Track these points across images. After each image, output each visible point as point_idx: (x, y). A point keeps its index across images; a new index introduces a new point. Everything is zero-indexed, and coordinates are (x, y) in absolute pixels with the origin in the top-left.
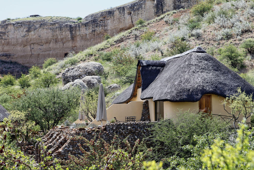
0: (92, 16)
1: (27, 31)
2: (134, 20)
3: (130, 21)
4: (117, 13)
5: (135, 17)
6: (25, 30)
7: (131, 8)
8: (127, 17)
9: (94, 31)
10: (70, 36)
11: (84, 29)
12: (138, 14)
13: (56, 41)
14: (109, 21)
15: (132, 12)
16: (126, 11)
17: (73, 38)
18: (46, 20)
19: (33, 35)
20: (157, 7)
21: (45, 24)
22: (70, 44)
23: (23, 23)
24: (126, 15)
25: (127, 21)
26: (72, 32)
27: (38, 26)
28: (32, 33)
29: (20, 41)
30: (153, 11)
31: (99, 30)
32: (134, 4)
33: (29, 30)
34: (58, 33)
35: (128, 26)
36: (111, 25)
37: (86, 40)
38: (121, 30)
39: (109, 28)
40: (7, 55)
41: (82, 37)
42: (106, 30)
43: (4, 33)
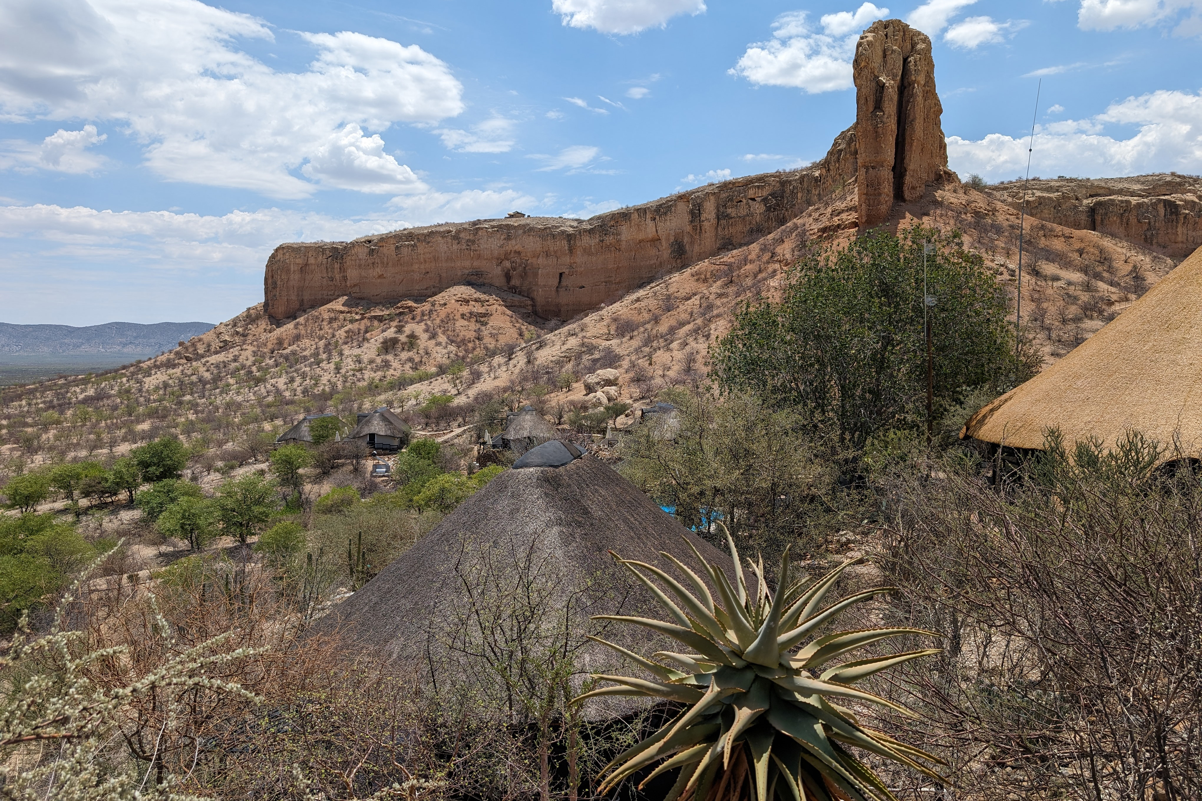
0: (599, 218)
1: (505, 239)
2: (659, 229)
3: (654, 229)
4: (635, 216)
5: (661, 225)
7: (655, 211)
8: (651, 224)
9: (602, 241)
10: (567, 248)
11: (588, 238)
12: (666, 220)
13: (547, 254)
14: (624, 228)
15: (657, 217)
16: (649, 216)
17: (571, 250)
18: (533, 223)
19: (514, 245)
20: (692, 212)
21: (531, 229)
22: (567, 260)
23: (500, 227)
24: (649, 221)
25: (650, 229)
26: (569, 241)
27: (520, 232)
28: (513, 242)
29: (496, 253)
30: (687, 218)
31: (610, 239)
32: (661, 205)
33: (509, 238)
34: (550, 242)
35: (650, 236)
36: (627, 233)
37: (590, 254)
38: (640, 242)
39: (623, 237)
40: (478, 274)
41: (584, 250)
42: (619, 241)
43: (473, 242)
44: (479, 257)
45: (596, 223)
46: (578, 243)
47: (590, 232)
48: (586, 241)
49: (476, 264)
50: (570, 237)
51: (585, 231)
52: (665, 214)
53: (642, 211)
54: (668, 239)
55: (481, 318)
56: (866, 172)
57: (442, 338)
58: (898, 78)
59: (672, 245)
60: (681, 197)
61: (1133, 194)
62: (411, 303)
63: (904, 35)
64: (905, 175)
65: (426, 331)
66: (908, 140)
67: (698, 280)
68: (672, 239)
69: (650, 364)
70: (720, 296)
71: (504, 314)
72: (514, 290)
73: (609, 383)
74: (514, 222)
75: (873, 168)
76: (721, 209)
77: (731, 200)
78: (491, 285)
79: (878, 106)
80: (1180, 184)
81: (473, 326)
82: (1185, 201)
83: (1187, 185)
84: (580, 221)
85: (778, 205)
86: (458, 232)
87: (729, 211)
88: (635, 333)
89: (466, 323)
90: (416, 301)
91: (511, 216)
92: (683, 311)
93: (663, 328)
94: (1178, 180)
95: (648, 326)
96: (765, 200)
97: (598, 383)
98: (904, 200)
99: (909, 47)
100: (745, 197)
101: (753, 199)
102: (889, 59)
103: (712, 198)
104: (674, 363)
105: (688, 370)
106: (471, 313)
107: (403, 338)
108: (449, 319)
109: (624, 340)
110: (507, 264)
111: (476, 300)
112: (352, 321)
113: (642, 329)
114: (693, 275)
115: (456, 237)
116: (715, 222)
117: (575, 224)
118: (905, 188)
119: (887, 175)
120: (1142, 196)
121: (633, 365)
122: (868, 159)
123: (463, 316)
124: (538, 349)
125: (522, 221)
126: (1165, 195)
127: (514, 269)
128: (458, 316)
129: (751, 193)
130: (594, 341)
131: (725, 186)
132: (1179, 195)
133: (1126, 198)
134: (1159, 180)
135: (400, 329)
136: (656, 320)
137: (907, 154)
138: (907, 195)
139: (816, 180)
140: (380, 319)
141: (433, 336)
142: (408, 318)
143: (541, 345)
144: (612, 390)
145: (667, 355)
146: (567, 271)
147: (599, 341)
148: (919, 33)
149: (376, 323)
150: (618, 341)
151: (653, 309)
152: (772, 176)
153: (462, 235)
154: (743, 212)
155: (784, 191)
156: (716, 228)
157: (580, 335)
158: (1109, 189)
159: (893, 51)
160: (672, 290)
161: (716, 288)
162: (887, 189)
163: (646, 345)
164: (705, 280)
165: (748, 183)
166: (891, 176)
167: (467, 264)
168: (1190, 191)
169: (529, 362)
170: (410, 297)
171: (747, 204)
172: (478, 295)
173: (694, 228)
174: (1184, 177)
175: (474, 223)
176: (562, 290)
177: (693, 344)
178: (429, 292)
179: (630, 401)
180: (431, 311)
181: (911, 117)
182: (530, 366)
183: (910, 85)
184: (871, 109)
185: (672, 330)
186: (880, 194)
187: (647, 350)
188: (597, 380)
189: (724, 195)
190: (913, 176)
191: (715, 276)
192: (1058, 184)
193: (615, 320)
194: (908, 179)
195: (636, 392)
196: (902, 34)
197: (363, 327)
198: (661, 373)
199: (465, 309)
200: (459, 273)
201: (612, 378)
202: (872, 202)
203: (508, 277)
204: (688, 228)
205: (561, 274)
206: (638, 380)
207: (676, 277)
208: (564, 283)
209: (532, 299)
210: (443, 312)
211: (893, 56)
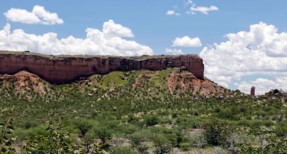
6: (34, 59)
11: (60, 62)
13: (47, 65)
14: (73, 61)
20: (102, 62)
22: (52, 67)
29: (32, 63)
33: (36, 59)
34: (48, 62)
35: (84, 65)
38: (78, 65)
41: (58, 65)
42: (71, 64)
43: (25, 59)
44: (26, 63)
46: (56, 63)
50: (54, 61)
52: (90, 60)
54: (91, 66)
59: (93, 68)
62: (8, 75)
85: (124, 64)
87: (111, 63)
103: (108, 60)
146: (52, 70)
155: (124, 61)
165: (116, 58)
167: (23, 65)
173: (103, 65)
208: (51, 73)
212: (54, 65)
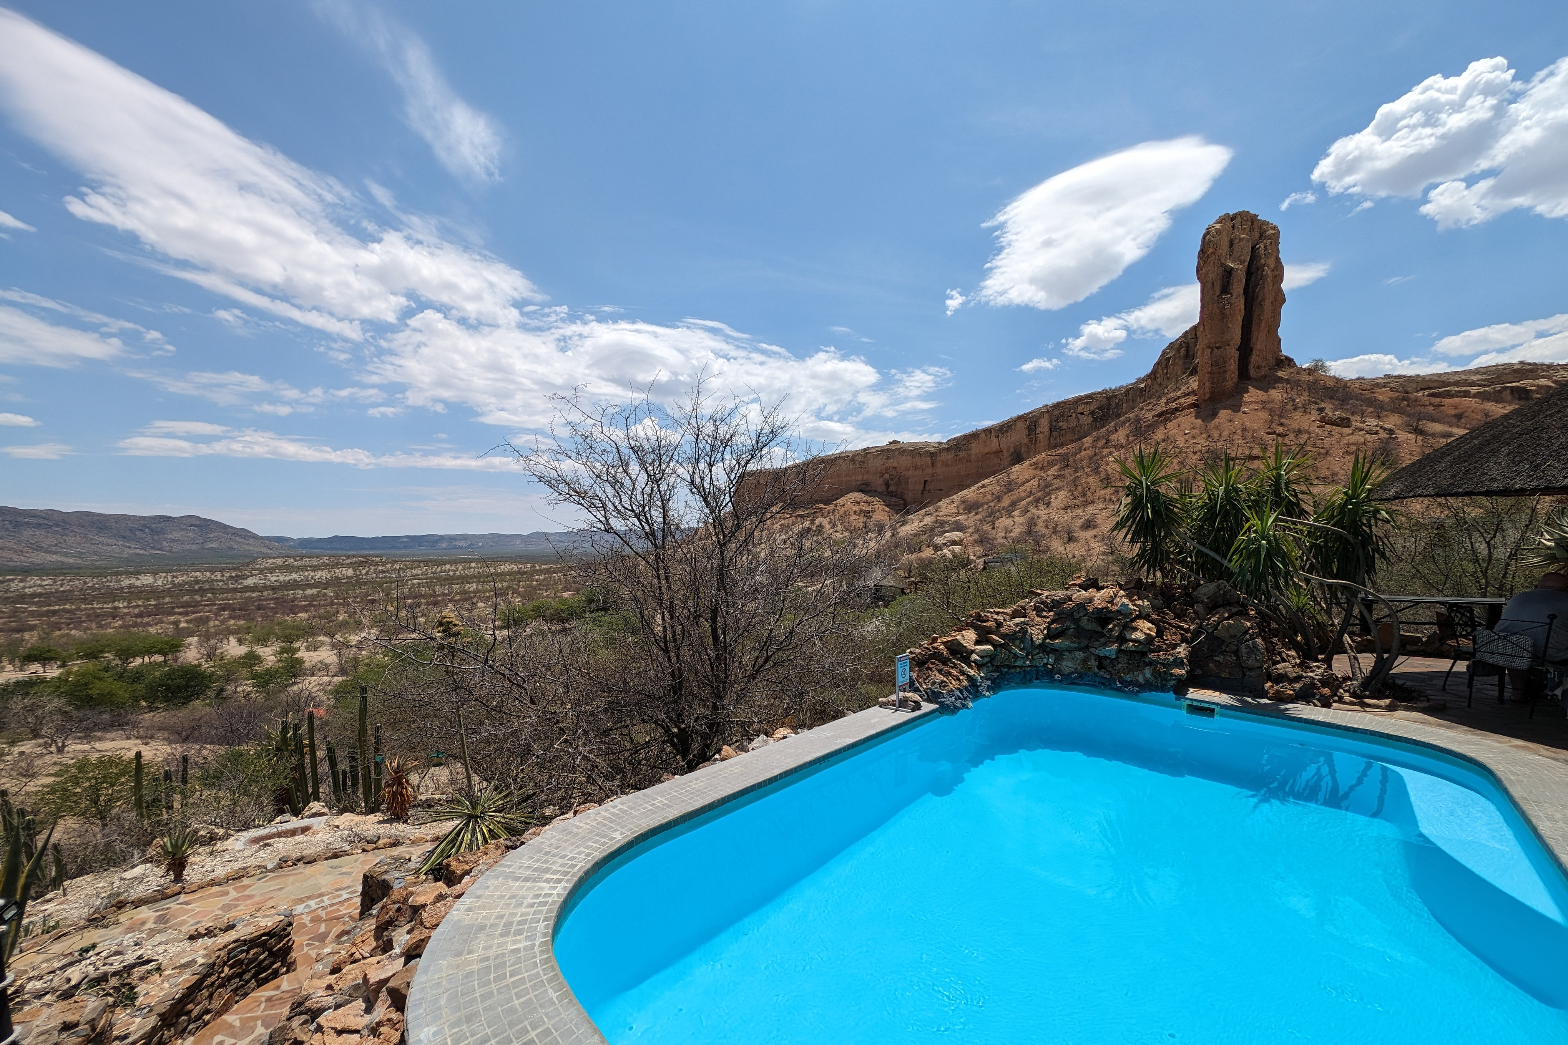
1: (886, 459)
2: (1001, 443)
3: (998, 444)
4: (983, 435)
5: (1003, 440)
7: (999, 430)
8: (995, 440)
9: (957, 456)
11: (946, 454)
12: (1007, 436)
15: (1000, 435)
16: (993, 434)
18: (905, 447)
19: (892, 463)
20: (1029, 428)
21: (905, 451)
22: (930, 471)
23: (883, 451)
24: (993, 438)
25: (994, 444)
26: (932, 458)
27: (897, 453)
28: (892, 460)
29: (879, 469)
30: (1025, 432)
31: (962, 454)
32: (1003, 426)
33: (888, 458)
34: (917, 459)
35: (994, 449)
36: (975, 449)
37: (947, 466)
38: (986, 454)
39: (973, 452)
40: (867, 484)
41: (943, 463)
42: (970, 455)
43: (864, 462)
44: (868, 472)
45: (952, 443)
46: (939, 459)
47: (948, 449)
48: (945, 456)
49: (865, 477)
50: (932, 455)
51: (944, 449)
52: (1007, 431)
53: (988, 431)
54: (1008, 450)
55: (867, 514)
56: (1211, 353)
57: (840, 528)
58: (1246, 264)
59: (1012, 455)
60: (1020, 418)
61: (1472, 384)
62: (822, 506)
63: (1252, 225)
64: (1251, 354)
65: (829, 523)
66: (1255, 320)
67: (1036, 468)
68: (1012, 450)
69: (993, 528)
70: (1056, 477)
71: (884, 510)
72: (891, 494)
73: (954, 543)
74: (893, 447)
75: (1218, 348)
76: (1054, 424)
77: (1063, 416)
78: (875, 491)
79: (1225, 289)
80: (1531, 371)
81: (862, 519)
82: (1538, 386)
83: (1540, 371)
84: (940, 443)
85: (1105, 416)
86: (854, 456)
87: (1061, 424)
88: (980, 510)
89: (857, 517)
90: (825, 504)
91: (891, 443)
92: (1022, 491)
93: (1006, 502)
94: (1529, 367)
95: (992, 504)
96: (1092, 413)
97: (945, 544)
98: (1249, 378)
99: (1257, 235)
100: (1075, 412)
101: (1082, 414)
102: (1236, 248)
103: (1046, 416)
104: (1016, 526)
105: (1029, 532)
106: (861, 511)
107: (814, 528)
108: (846, 514)
109: (970, 515)
110: (887, 476)
111: (864, 502)
112: (784, 519)
113: (986, 507)
114: (1031, 465)
115: (853, 460)
116: (1047, 433)
117: (937, 445)
118: (1251, 367)
119: (1233, 353)
120: (1484, 386)
121: (977, 530)
122: (1213, 340)
123: (855, 512)
124: (901, 526)
125: (898, 446)
126: (1511, 382)
127: (892, 479)
128: (852, 513)
129: (1080, 409)
130: (945, 519)
131: (1057, 405)
132: (1531, 381)
133: (1464, 388)
134: (1505, 369)
135: (812, 522)
136: (999, 499)
137: (1254, 334)
138: (1252, 372)
139: (1141, 390)
140: (802, 516)
141: (834, 526)
142: (819, 515)
143: (904, 523)
144: (957, 549)
145: (1009, 521)
146: (929, 479)
147: (950, 518)
148: (1268, 223)
149: (799, 519)
150: (966, 516)
151: (996, 493)
152: (1099, 393)
153: (856, 458)
154: (1072, 424)
155: (1110, 404)
156: (1049, 439)
157: (935, 514)
158: (1443, 382)
159: (1241, 240)
160: (1012, 477)
161: (1052, 472)
162: (1233, 366)
163: (990, 516)
164: (1042, 468)
165: (1078, 401)
166: (1237, 354)
167: (860, 477)
168: (1543, 377)
169: (893, 535)
170: (821, 502)
171: (1077, 417)
172: (866, 498)
173: (1031, 440)
174: (1535, 364)
175: (865, 450)
176: (926, 493)
177: (1034, 511)
178: (834, 498)
179: (974, 558)
180: (834, 510)
181: (1260, 298)
182: (894, 538)
183: (1258, 269)
184: (1218, 293)
185: (1014, 504)
186: (1226, 372)
187: (989, 519)
188: (943, 542)
189: (1056, 413)
190: (1258, 356)
191: (1051, 464)
192: (1385, 381)
193: (963, 502)
194: (1254, 358)
195: (979, 549)
196: (1250, 224)
197: (790, 522)
198: (1003, 534)
199: (857, 508)
200: (854, 484)
201: (957, 539)
202: (1215, 380)
203: (887, 485)
204: (1026, 440)
205: (925, 482)
206: (981, 541)
207: (1016, 468)
208: (927, 488)
209: (904, 500)
210: (842, 511)
211: (1241, 244)
212: (933, 464)
